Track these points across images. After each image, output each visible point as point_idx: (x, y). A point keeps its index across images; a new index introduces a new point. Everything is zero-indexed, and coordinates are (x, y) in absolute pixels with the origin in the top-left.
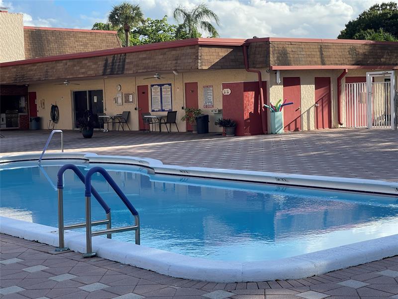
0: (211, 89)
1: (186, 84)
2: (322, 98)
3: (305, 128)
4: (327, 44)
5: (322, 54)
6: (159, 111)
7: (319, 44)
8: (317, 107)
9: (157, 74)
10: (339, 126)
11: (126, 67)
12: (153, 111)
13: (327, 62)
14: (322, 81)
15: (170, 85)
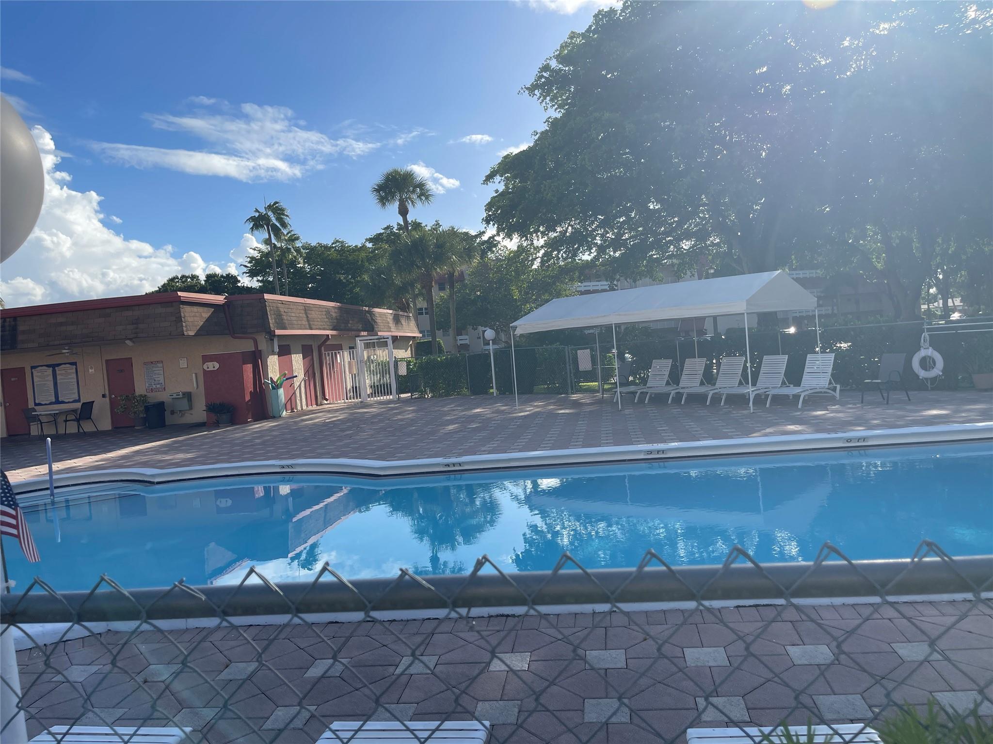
0: (160, 365)
1: (107, 361)
2: (308, 370)
3: (299, 408)
4: (308, 305)
5: (307, 317)
6: (51, 404)
7: (303, 305)
8: (305, 381)
9: (66, 348)
10: (325, 402)
11: (20, 337)
12: (36, 404)
13: (313, 327)
14: (307, 352)
15: (75, 364)
